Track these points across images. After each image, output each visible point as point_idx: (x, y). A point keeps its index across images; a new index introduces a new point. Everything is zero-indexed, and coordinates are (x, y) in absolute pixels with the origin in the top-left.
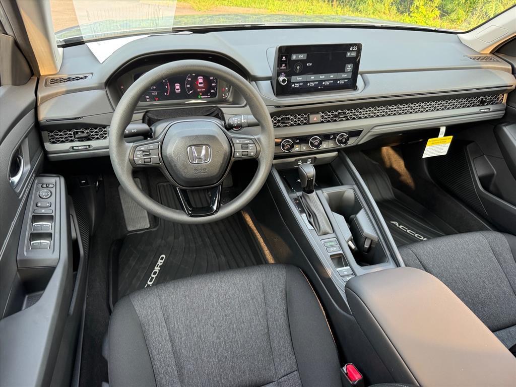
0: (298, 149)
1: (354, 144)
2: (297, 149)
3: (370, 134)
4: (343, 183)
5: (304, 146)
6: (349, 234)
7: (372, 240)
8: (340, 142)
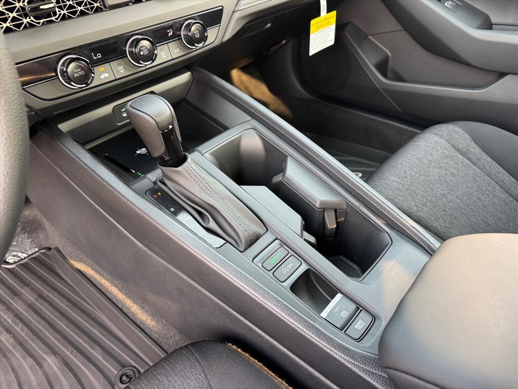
0: (107, 75)
1: (217, 43)
2: (104, 75)
3: (237, 15)
4: (227, 124)
5: (120, 65)
6: (296, 220)
7: (336, 210)
8: (192, 41)
